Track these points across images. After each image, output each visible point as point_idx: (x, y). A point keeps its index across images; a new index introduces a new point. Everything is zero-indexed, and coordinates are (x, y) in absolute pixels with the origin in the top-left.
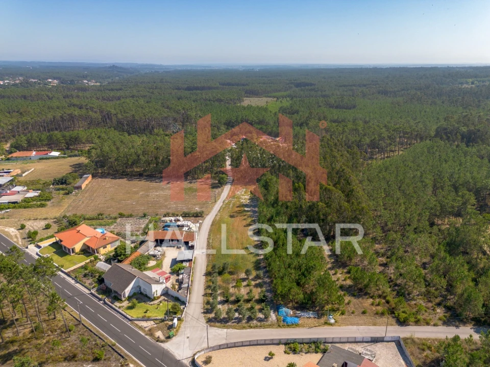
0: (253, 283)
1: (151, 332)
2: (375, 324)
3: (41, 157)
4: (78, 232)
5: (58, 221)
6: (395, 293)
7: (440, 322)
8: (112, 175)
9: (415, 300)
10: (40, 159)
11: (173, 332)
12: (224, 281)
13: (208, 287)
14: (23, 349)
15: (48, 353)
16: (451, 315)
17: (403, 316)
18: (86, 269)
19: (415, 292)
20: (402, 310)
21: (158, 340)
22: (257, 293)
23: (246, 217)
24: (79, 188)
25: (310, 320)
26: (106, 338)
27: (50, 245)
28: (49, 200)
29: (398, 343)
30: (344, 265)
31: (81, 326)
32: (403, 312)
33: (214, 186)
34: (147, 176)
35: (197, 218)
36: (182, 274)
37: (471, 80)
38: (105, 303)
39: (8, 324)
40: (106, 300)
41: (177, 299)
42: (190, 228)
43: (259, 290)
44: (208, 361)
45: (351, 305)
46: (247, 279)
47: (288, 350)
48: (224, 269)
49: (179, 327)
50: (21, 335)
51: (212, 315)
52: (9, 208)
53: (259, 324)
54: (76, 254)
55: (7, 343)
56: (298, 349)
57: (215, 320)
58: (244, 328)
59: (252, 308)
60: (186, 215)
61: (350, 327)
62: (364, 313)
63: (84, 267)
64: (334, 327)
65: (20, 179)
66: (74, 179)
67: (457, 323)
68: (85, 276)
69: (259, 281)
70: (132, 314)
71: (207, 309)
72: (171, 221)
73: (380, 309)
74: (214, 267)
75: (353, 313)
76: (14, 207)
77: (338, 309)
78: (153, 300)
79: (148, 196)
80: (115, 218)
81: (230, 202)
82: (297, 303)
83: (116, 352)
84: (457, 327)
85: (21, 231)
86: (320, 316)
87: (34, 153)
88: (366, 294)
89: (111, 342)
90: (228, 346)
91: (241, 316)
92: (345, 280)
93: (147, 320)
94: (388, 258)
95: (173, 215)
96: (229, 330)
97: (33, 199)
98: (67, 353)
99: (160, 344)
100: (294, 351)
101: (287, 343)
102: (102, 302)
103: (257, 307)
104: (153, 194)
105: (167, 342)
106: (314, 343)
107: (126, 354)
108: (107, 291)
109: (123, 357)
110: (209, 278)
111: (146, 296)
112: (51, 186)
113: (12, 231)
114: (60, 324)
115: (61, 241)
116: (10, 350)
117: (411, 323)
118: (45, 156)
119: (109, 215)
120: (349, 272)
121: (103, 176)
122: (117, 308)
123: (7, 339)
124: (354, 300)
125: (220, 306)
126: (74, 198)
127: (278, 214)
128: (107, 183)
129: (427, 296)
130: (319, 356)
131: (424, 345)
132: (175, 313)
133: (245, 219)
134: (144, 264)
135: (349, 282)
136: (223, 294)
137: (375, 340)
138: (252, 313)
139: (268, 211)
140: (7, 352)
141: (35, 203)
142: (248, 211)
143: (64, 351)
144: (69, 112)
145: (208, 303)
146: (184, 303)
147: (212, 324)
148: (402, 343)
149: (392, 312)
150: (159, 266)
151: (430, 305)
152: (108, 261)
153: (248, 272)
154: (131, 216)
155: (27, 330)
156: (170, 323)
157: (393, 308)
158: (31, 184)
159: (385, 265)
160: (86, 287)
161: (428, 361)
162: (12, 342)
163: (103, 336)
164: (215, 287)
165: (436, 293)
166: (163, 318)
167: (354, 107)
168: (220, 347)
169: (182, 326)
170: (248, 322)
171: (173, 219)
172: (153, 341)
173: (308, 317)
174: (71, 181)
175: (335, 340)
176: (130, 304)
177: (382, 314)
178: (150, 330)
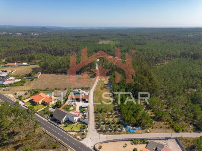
0: (114, 116)
1: (75, 136)
2: (166, 132)
3: (19, 65)
4: (40, 96)
5: (30, 91)
6: (172, 119)
7: (192, 131)
8: (49, 72)
9: (181, 122)
10: (18, 66)
11: (84, 136)
12: (102, 115)
13: (96, 118)
14: (23, 144)
15: (34, 145)
16: (196, 128)
17: (177, 129)
18: (45, 111)
19: (181, 119)
20: (176, 126)
21: (78, 139)
22: (116, 120)
23: (107, 89)
24: (37, 78)
25: (139, 131)
26: (57, 139)
27: (28, 101)
28: (25, 83)
29: (176, 139)
30: (150, 108)
31: (46, 134)
32: (177, 127)
33: (92, 77)
34: (64, 73)
35: (87, 90)
36: (85, 112)
37: (191, 33)
38: (54, 125)
39: (15, 133)
40: (55, 123)
41: (84, 123)
42: (85, 94)
43: (117, 119)
44: (100, 148)
45: (155, 124)
46: (112, 114)
47: (132, 143)
48: (102, 110)
49: (86, 134)
50: (21, 138)
51: (99, 129)
52: (8, 86)
53: (119, 132)
54: (40, 105)
55: (16, 141)
56: (137, 142)
57: (101, 131)
58: (113, 134)
59: (115, 126)
60: (83, 89)
61: (156, 133)
62: (161, 128)
63: (44, 110)
64: (150, 134)
65: (11, 74)
66: (34, 74)
67: (199, 131)
68: (45, 114)
69: (116, 115)
70: (66, 129)
71: (97, 127)
72: (77, 91)
73: (167, 126)
74: (97, 110)
75: (156, 128)
76: (11, 86)
77: (150, 126)
78: (74, 123)
79: (66, 81)
80: (54, 90)
81: (100, 83)
82: (133, 124)
83: (62, 144)
84: (199, 133)
85: (15, 96)
86: (143, 129)
87: (16, 63)
88: (161, 120)
89: (59, 141)
90: (107, 142)
91: (111, 129)
92: (151, 114)
93: (73, 132)
94: (167, 105)
95: (77, 89)
96: (107, 135)
97: (18, 82)
98: (42, 145)
99: (80, 141)
100: (135, 143)
101: (131, 140)
102: (53, 124)
103: (117, 126)
104: (68, 80)
105: (82, 140)
106: (143, 140)
107: (66, 145)
108: (55, 120)
109: (65, 147)
110: (96, 114)
111: (71, 122)
112: (25, 77)
113: (11, 96)
114: (37, 134)
115: (33, 100)
116: (18, 144)
117: (180, 131)
118: (20, 65)
119: (51, 89)
120: (153, 111)
121: (46, 73)
122: (60, 127)
123: (16, 140)
124: (156, 123)
125: (102, 126)
126: (35, 82)
127: (121, 88)
128: (48, 76)
129: (186, 120)
130: (145, 145)
131: (187, 140)
132: (84, 129)
133: (107, 90)
134: (69, 109)
135: (153, 115)
136: (102, 121)
137: (167, 139)
138: (116, 128)
139: (117, 87)
140: (17, 145)
141: (19, 84)
142: (108, 87)
143: (40, 144)
144: (29, 47)
145: (97, 124)
146: (87, 124)
147: (100, 133)
148: (178, 139)
149: (172, 127)
150: (74, 109)
151: (187, 124)
152: (53, 107)
153: (111, 112)
154: (60, 89)
155: (24, 136)
156: (83, 133)
157: (173, 126)
158: (16, 76)
159: (167, 108)
160: (45, 118)
161: (189, 147)
162: (18, 141)
163: (56, 138)
164: (99, 118)
165: (189, 119)
166: (79, 130)
167: (145, 44)
168: (104, 142)
169: (87, 134)
170: (114, 132)
171: (77, 90)
172: (77, 140)
173: (138, 129)
174: (33, 75)
175: (151, 139)
176: (65, 125)
177: (169, 128)
178: (75, 135)
